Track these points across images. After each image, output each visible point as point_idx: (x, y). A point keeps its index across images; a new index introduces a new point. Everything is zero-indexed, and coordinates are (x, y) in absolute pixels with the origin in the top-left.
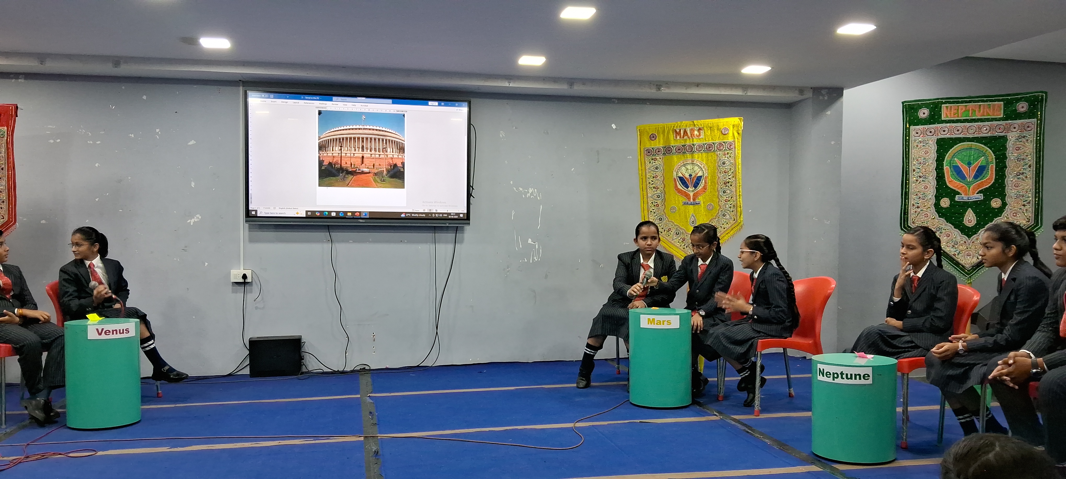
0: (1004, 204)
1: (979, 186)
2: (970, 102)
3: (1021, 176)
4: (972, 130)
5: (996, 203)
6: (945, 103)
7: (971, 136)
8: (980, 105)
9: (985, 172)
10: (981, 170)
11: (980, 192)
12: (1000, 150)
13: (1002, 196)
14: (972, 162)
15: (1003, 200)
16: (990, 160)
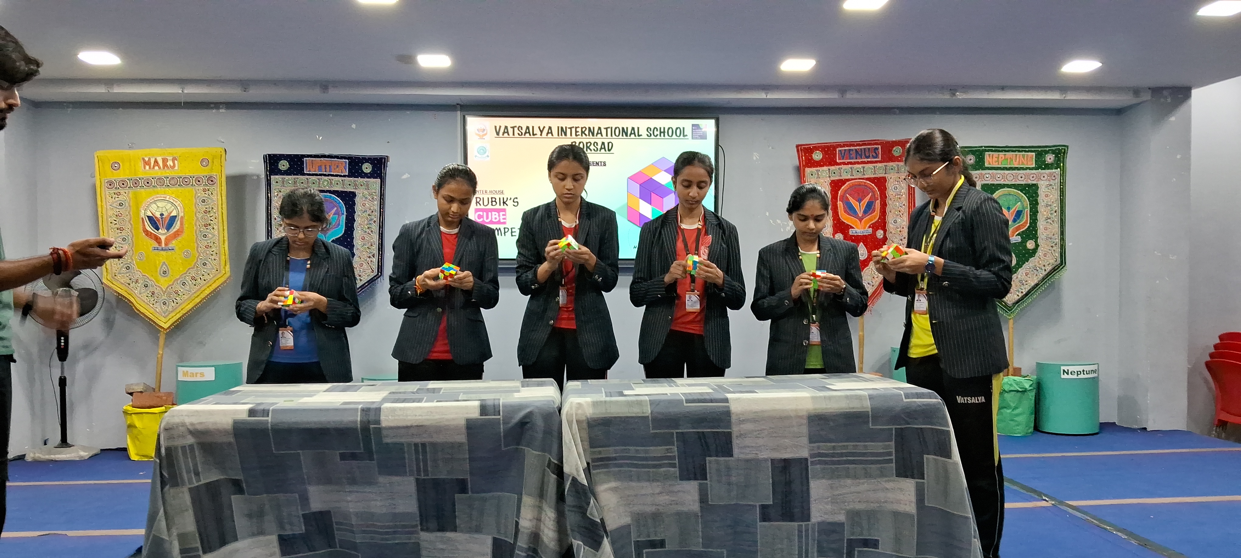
0: (1037, 246)
1: (1018, 228)
2: (1008, 151)
3: (1049, 221)
4: (1010, 178)
5: (1030, 245)
6: (988, 151)
7: (1010, 183)
8: (1016, 155)
9: (1021, 216)
10: (1019, 214)
11: (1018, 235)
12: (1033, 197)
13: (1035, 237)
14: (1011, 206)
15: (1036, 242)
16: (1025, 205)
